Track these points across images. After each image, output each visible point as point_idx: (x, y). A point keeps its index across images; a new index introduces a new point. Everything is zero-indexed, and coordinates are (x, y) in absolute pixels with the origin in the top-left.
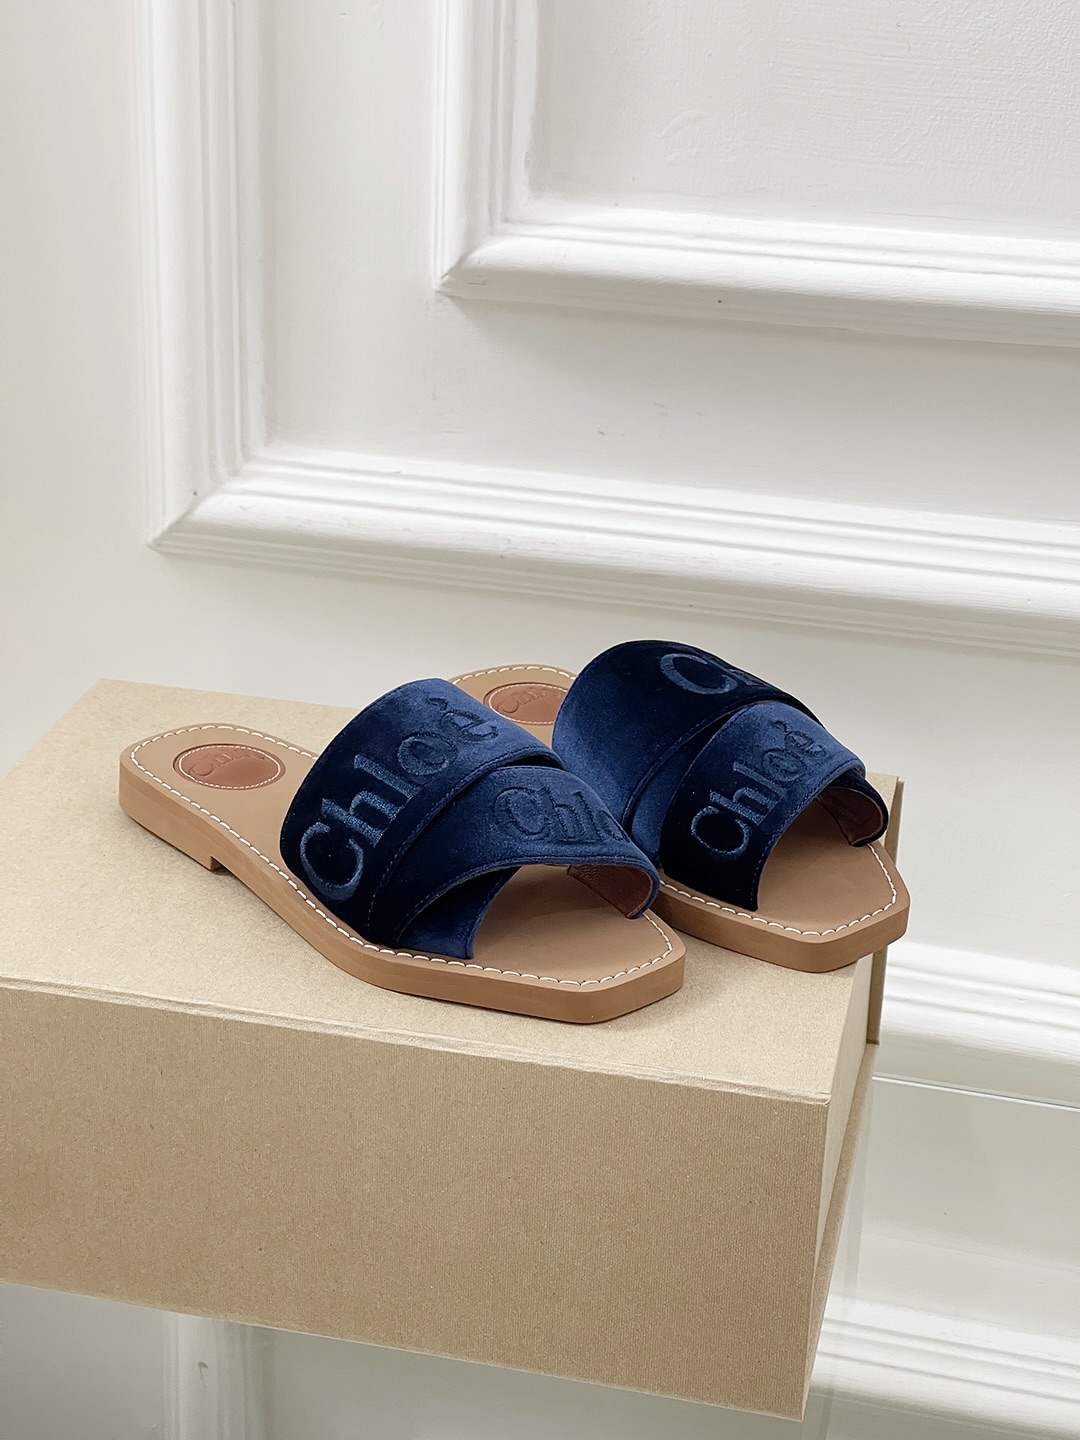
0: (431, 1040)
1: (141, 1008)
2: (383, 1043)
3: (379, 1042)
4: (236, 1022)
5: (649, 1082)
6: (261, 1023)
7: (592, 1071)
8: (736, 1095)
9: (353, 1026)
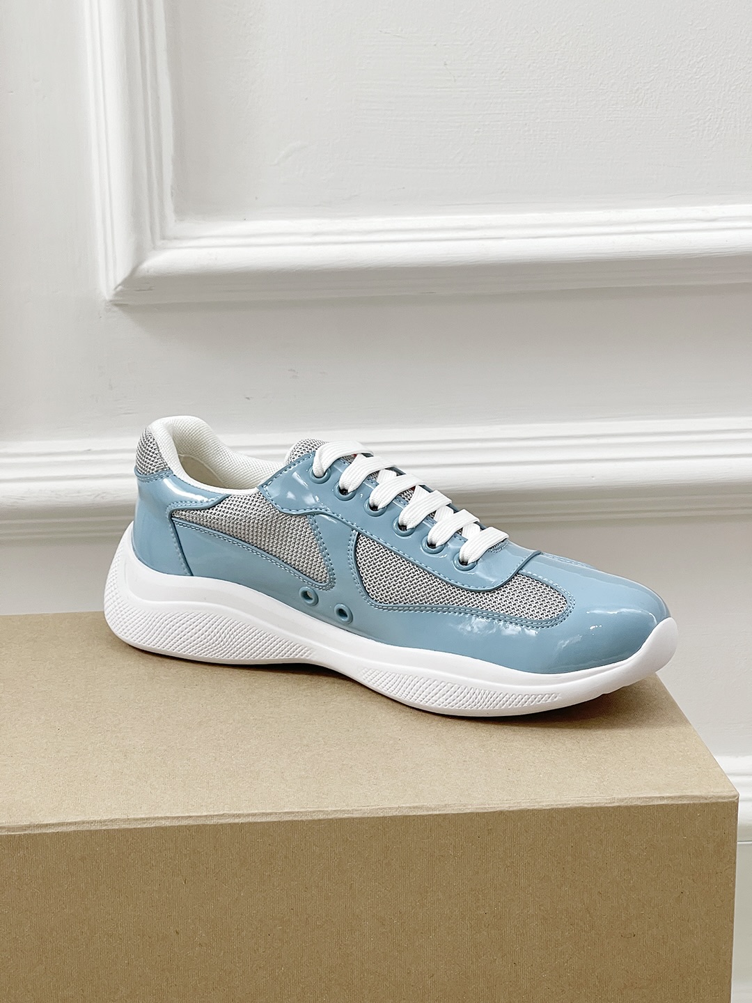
0: (414, 808)
1: (166, 827)
2: (378, 817)
3: (374, 818)
4: (250, 823)
5: (597, 808)
6: (272, 820)
7: (550, 808)
8: (666, 805)
9: (350, 809)
